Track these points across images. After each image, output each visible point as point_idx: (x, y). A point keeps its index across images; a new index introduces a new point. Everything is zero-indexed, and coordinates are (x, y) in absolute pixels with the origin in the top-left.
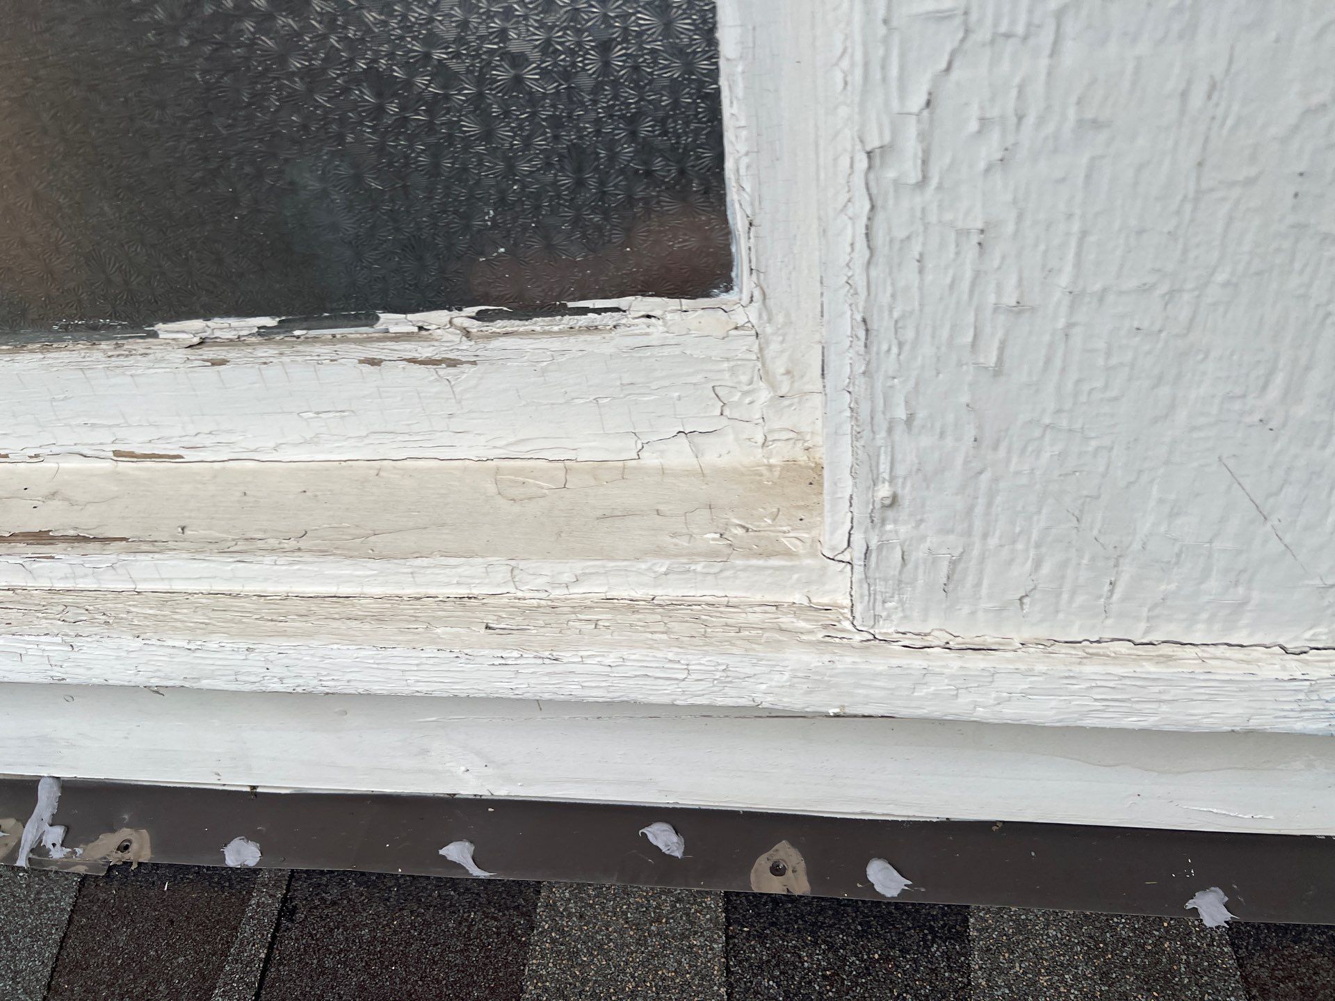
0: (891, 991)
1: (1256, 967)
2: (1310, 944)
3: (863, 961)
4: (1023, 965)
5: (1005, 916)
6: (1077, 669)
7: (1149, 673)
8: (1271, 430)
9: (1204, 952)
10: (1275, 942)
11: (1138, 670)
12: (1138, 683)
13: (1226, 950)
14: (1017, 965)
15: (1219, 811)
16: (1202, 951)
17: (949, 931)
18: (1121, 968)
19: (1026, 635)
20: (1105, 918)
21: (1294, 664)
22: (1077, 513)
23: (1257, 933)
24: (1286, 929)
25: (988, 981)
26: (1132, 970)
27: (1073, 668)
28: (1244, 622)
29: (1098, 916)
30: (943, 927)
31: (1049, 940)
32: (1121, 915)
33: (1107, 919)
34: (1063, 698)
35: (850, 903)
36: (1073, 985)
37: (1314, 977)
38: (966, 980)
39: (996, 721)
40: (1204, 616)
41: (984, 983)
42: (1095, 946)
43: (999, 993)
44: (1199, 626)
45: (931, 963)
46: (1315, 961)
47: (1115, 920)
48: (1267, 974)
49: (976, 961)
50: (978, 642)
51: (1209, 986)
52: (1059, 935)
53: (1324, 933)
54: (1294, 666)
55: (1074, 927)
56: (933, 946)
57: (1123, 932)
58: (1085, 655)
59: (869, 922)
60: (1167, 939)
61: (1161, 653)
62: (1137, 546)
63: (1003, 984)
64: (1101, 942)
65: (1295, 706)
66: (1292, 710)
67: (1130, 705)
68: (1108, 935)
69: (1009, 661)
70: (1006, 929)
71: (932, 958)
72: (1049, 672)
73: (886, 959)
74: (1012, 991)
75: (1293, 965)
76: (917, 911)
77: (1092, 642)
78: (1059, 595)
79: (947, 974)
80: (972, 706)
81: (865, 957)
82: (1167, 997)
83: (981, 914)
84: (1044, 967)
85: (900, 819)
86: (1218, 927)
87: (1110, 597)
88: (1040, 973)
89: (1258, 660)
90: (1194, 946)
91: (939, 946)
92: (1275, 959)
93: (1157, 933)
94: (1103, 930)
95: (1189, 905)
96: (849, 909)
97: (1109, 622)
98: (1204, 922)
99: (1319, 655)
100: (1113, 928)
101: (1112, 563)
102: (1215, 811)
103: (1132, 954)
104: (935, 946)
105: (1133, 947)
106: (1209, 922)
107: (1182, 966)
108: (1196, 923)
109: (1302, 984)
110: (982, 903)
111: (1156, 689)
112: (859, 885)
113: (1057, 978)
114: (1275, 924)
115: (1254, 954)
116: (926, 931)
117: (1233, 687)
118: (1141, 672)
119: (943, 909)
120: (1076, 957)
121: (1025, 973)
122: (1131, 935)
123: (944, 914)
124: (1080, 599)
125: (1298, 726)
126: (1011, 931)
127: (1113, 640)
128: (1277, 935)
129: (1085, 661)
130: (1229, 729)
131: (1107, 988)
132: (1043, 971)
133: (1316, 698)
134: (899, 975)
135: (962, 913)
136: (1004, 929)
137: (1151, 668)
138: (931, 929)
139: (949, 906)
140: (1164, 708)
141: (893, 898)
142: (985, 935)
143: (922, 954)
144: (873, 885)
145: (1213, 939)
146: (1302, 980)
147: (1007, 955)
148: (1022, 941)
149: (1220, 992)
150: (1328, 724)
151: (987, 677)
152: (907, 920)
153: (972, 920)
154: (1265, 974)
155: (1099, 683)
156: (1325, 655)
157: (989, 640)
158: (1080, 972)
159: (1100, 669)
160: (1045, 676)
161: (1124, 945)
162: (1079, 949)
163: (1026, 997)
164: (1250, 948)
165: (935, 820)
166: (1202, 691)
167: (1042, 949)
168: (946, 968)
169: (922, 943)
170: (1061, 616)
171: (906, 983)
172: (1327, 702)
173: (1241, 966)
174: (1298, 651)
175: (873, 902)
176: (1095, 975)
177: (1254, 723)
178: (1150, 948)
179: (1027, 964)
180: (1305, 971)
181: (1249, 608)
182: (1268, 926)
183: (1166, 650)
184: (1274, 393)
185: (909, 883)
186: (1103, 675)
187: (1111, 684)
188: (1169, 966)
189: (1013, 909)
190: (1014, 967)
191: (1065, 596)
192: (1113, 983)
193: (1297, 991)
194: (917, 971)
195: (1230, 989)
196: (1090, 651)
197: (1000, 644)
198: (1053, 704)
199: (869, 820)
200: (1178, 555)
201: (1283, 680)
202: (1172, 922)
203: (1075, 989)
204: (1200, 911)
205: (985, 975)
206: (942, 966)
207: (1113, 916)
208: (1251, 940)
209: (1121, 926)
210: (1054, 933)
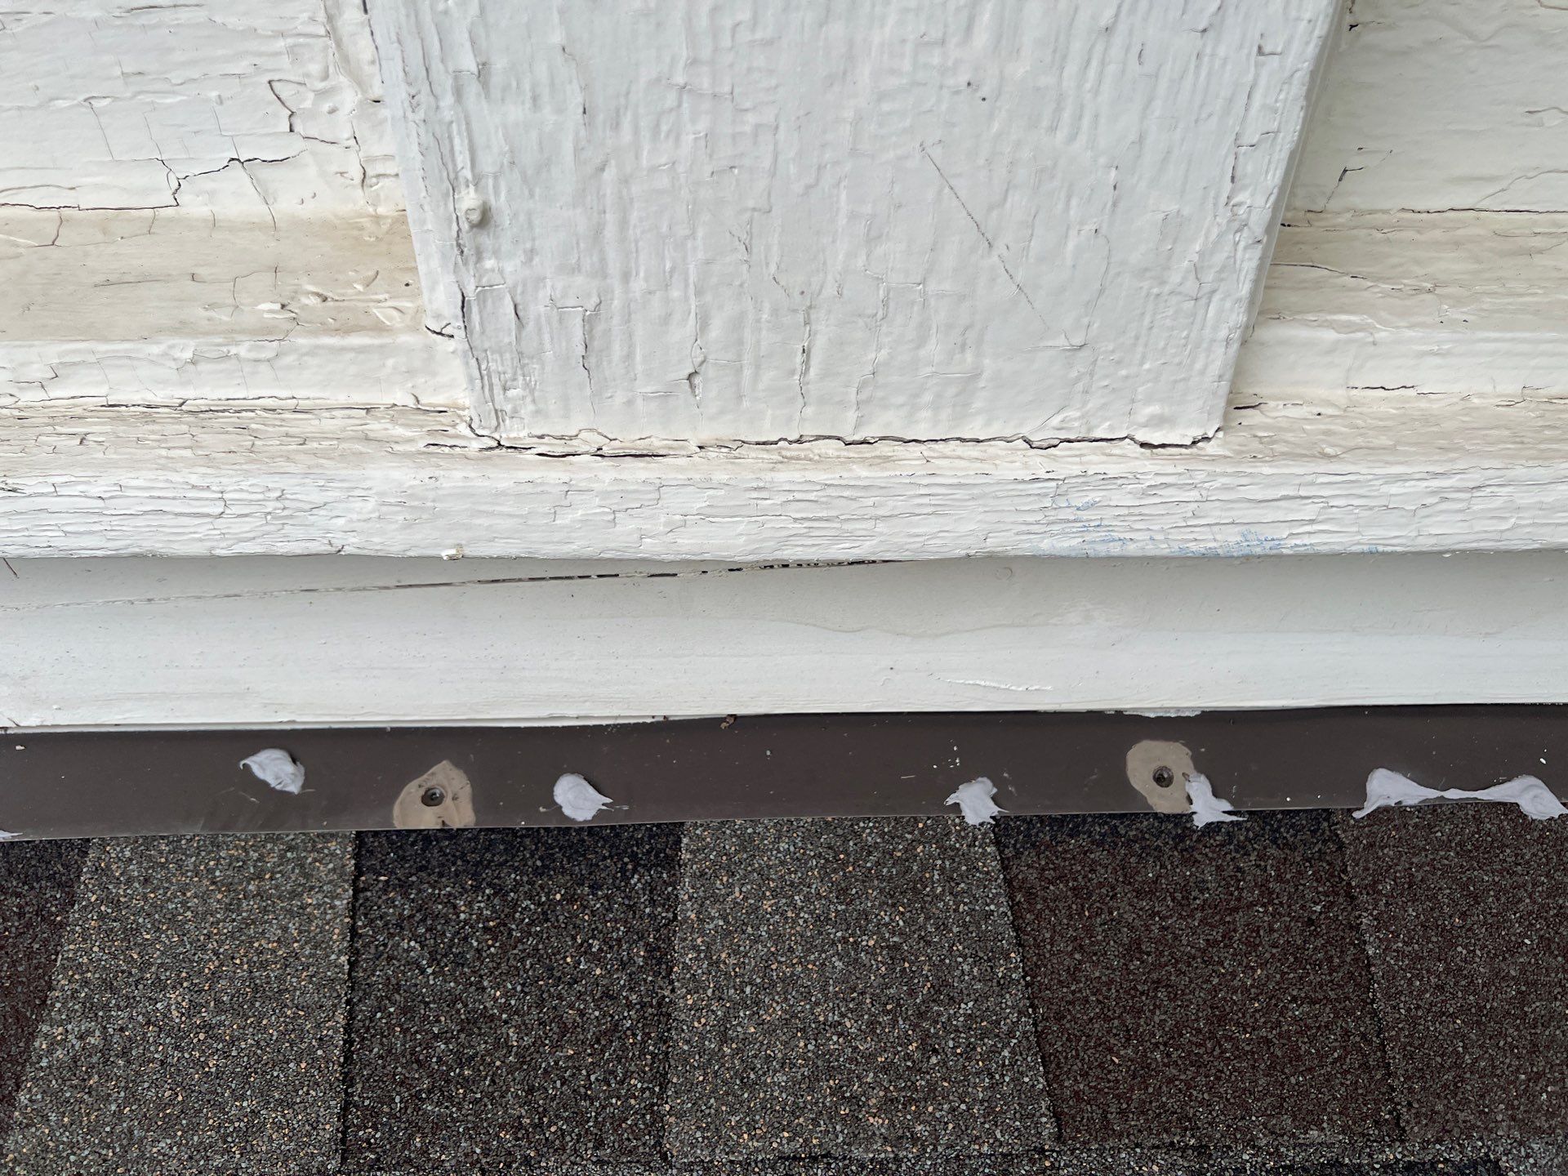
0: (574, 938)
1: (1022, 868)
2: (1089, 837)
3: (540, 904)
4: (744, 889)
5: (728, 832)
6: (768, 476)
7: (859, 478)
8: (984, 99)
9: (963, 855)
10: (1048, 838)
11: (845, 475)
12: (846, 493)
13: (989, 850)
14: (737, 889)
15: (988, 683)
16: (960, 853)
17: (657, 856)
18: (864, 881)
19: (705, 436)
20: (850, 823)
21: (1039, 460)
22: (744, 237)
23: (1029, 829)
24: (1062, 821)
25: (699, 913)
26: (876, 882)
27: (762, 475)
28: (978, 404)
29: (841, 821)
30: (649, 852)
31: (779, 855)
32: (869, 818)
33: (852, 825)
34: (753, 519)
35: (530, 832)
36: (803, 907)
37: (1090, 876)
38: (670, 915)
39: (671, 557)
40: (927, 397)
41: (693, 916)
42: (834, 857)
43: (711, 926)
44: (925, 414)
45: (630, 898)
46: (1092, 856)
47: (862, 824)
48: (1035, 875)
49: (685, 890)
50: (642, 447)
51: (965, 895)
52: (792, 849)
53: (1106, 823)
54: (1039, 463)
55: (811, 836)
56: (633, 877)
57: (869, 839)
58: (780, 459)
59: (553, 854)
60: (920, 843)
61: (877, 453)
62: (830, 290)
63: (717, 915)
64: (841, 853)
65: (1039, 517)
66: (1037, 523)
67: (838, 525)
68: (851, 843)
69: (680, 469)
70: (727, 847)
71: (630, 892)
72: (730, 482)
73: (570, 899)
74: (727, 922)
75: (1067, 863)
76: (617, 835)
77: (791, 442)
78: (740, 370)
79: (647, 910)
80: (636, 536)
81: (544, 899)
82: (914, 912)
83: (698, 832)
84: (769, 889)
85: (604, 723)
86: (982, 824)
87: (805, 373)
88: (764, 897)
89: (997, 457)
90: (952, 848)
91: (641, 876)
92: (1047, 857)
93: (909, 836)
94: (846, 837)
95: (950, 801)
96: (527, 841)
97: (809, 411)
98: (966, 820)
99: (1070, 449)
100: (858, 835)
101: (801, 318)
102: (983, 683)
103: (878, 863)
104: (636, 876)
105: (880, 855)
106: (972, 819)
107: (936, 873)
108: (957, 821)
109: (1075, 883)
110: (699, 817)
111: (870, 502)
112: (542, 809)
113: (784, 901)
114: (1050, 816)
115: (1022, 853)
116: (626, 860)
117: (961, 494)
118: (851, 478)
119: (651, 829)
120: (810, 873)
121: (745, 899)
122: (878, 840)
123: (651, 837)
124: (768, 377)
125: (1046, 545)
126: (733, 849)
127: (818, 438)
128: (1052, 829)
129: (780, 466)
130: (963, 553)
131: (843, 907)
132: (768, 894)
133: (1066, 504)
134: (586, 917)
135: (674, 832)
136: (724, 847)
137: (862, 472)
138: (634, 857)
139: (659, 826)
140: (881, 527)
141: (585, 821)
142: (700, 857)
143: (618, 888)
144: (561, 807)
145: (975, 839)
146: (1075, 880)
147: (725, 879)
148: (745, 860)
149: (978, 901)
150: (1081, 540)
151: (650, 492)
152: (603, 847)
153: (685, 840)
154: (1033, 875)
155: (798, 496)
156: (1079, 449)
157: (656, 444)
158: (813, 891)
159: (797, 476)
160: (727, 488)
161: (870, 853)
162: (815, 863)
163: (744, 928)
164: (1018, 846)
165: (649, 721)
166: (926, 500)
167: (769, 867)
168: (647, 903)
169: (619, 875)
170: (746, 404)
171: (593, 926)
172: (1078, 509)
173: (1005, 868)
174: (1045, 444)
175: (559, 829)
176: (831, 892)
177: (994, 544)
178: (899, 854)
179: (749, 887)
180: (1079, 868)
181: (982, 384)
182: (1041, 819)
183: (884, 449)
184: (982, 38)
185: (609, 800)
186: (799, 483)
187: (812, 496)
188: (920, 875)
189: (738, 822)
190: (732, 893)
191: (747, 373)
192: (851, 901)
193: (1069, 893)
194: (609, 910)
195: (991, 896)
196: (788, 454)
197: (671, 448)
198: (741, 528)
199: (563, 727)
200: (885, 303)
201: (1023, 481)
202: (929, 822)
203: (805, 913)
204: (963, 806)
205: (695, 906)
206: (642, 900)
207: (859, 820)
208: (1021, 837)
209: (868, 831)
210: (787, 846)
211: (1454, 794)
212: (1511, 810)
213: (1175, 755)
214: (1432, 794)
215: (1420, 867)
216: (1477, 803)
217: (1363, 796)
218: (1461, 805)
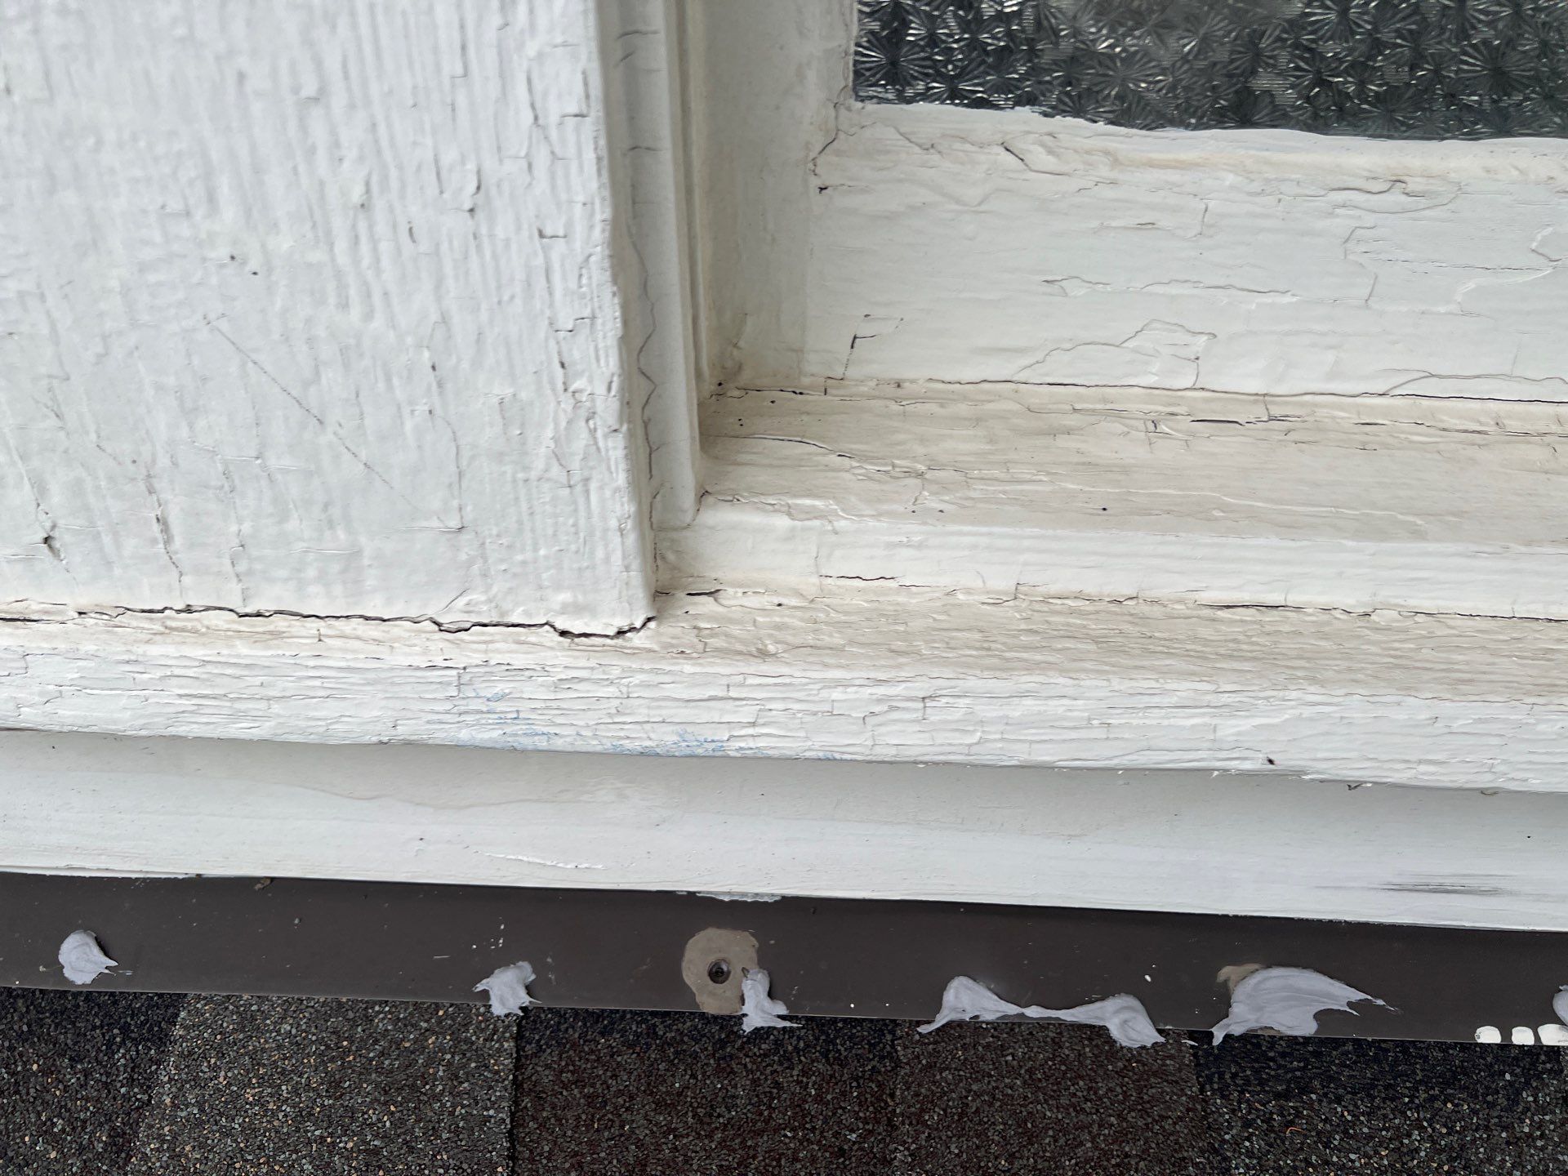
0: (39, 1114)
1: (539, 1069)
2: (622, 1036)
3: (13, 1074)
4: (230, 1074)
5: (231, 1007)
6: (140, 649)
7: (238, 656)
8: (255, 273)
9: (476, 1051)
10: (577, 1035)
11: (225, 652)
12: (229, 671)
13: (506, 1045)
14: (223, 1073)
15: (531, 860)
16: (474, 1047)
17: (150, 1030)
18: (361, 1074)
19: (84, 602)
20: (364, 1006)
23: (559, 1023)
24: (598, 1016)
25: (175, 1097)
26: (374, 1075)
27: (134, 649)
29: (357, 1002)
30: (143, 1024)
31: (278, 1038)
32: (386, 1002)
33: (366, 1008)
34: (134, 693)
35: (26, 994)
36: (287, 1099)
37: (610, 1081)
38: (146, 1097)
41: (168, 1101)
42: (336, 1044)
43: (184, 1114)
45: (108, 1074)
46: (619, 1059)
47: (377, 1008)
48: (551, 1078)
49: (170, 1068)
50: (16, 610)
51: (466, 1096)
52: (294, 1031)
53: (645, 1021)
55: (320, 1016)
56: (118, 1051)
57: (381, 1025)
59: (42, 1019)
60: (434, 1033)
61: (271, 628)
62: (163, 461)
63: (193, 1101)
64: (346, 1039)
65: (448, 706)
66: (447, 712)
67: (228, 704)
68: (359, 1029)
69: (49, 637)
70: (225, 1025)
71: (111, 1068)
72: (98, 654)
73: (45, 1072)
74: (202, 1111)
75: (589, 1066)
76: (115, 1003)
77: (179, 611)
78: (97, 537)
79: (123, 1090)
81: (19, 1069)
82: (405, 1112)
83: (199, 1005)
84: (256, 1076)
86: (507, 1016)
87: (168, 541)
88: (249, 1085)
89: (398, 639)
90: (467, 1041)
91: (128, 1051)
92: (569, 1057)
93: (424, 1025)
94: (355, 1021)
95: (480, 987)
96: (20, 1002)
97: (186, 579)
98: (493, 1009)
99: (483, 634)
100: (369, 1020)
101: (142, 486)
102: (525, 859)
103: (382, 1053)
104: (122, 1051)
105: (386, 1044)
106: (498, 1009)
107: (441, 1068)
108: (482, 1010)
109: (592, 1090)
110: (203, 989)
111: (258, 681)
112: (41, 969)
113: (269, 1090)
114: (587, 1010)
115: (544, 1051)
116: (116, 1031)
117: (355, 678)
118: (230, 655)
119: (152, 998)
120: (305, 1061)
121: (229, 1084)
122: (389, 1028)
123: (149, 1007)
125: (464, 735)
126: (231, 1027)
127: (208, 609)
128: (585, 1025)
130: (375, 739)
131: (331, 1102)
132: (254, 1081)
133: (474, 694)
134: (58, 1093)
135: (172, 1003)
136: (222, 1025)
137: (244, 650)
138: (125, 1030)
139: (161, 996)
140: (276, 708)
141: (84, 985)
142: (193, 1035)
143: (99, 1063)
144: (63, 967)
145: (495, 1031)
146: (593, 1085)
147: (213, 1061)
148: (241, 1040)
149: (477, 1104)
150: (501, 732)
151: (13, 660)
152: (96, 1015)
153: (183, 1014)
154: (547, 1077)
155: (177, 672)
157: (33, 607)
158: (303, 1081)
159: (172, 650)
160: (96, 659)
161: (376, 1042)
162: (314, 1049)
163: (218, 1118)
164: (543, 1042)
165: (181, 877)
166: (317, 683)
167: (263, 1050)
168: (125, 1081)
169: (104, 1047)
171: (63, 1103)
173: (518, 1066)
174: (453, 627)
175: (56, 992)
176: (322, 1084)
177: (404, 731)
178: (407, 1045)
179: (236, 1072)
180: (601, 1072)
181: (366, 562)
182: (576, 1012)
183: (279, 622)
185: (113, 963)
186: (175, 658)
187: (190, 673)
188: (422, 1070)
189: (245, 998)
190: (216, 1077)
192: (342, 1094)
193: (582, 1101)
194: (83, 1086)
195: (493, 1099)
196: (174, 624)
198: (124, 701)
201: (418, 668)
202: (450, 1009)
203: (288, 1105)
204: (491, 993)
205: (174, 1089)
206: (121, 1078)
207: (375, 1003)
208: (548, 1032)
209: (381, 1016)
210: (289, 1028)
211: (1034, 1012)
212: (1099, 1033)
213: (737, 946)
214: (1012, 1009)
215: (977, 1095)
216: (1060, 1024)
217: (937, 1006)
218: (1043, 1025)
